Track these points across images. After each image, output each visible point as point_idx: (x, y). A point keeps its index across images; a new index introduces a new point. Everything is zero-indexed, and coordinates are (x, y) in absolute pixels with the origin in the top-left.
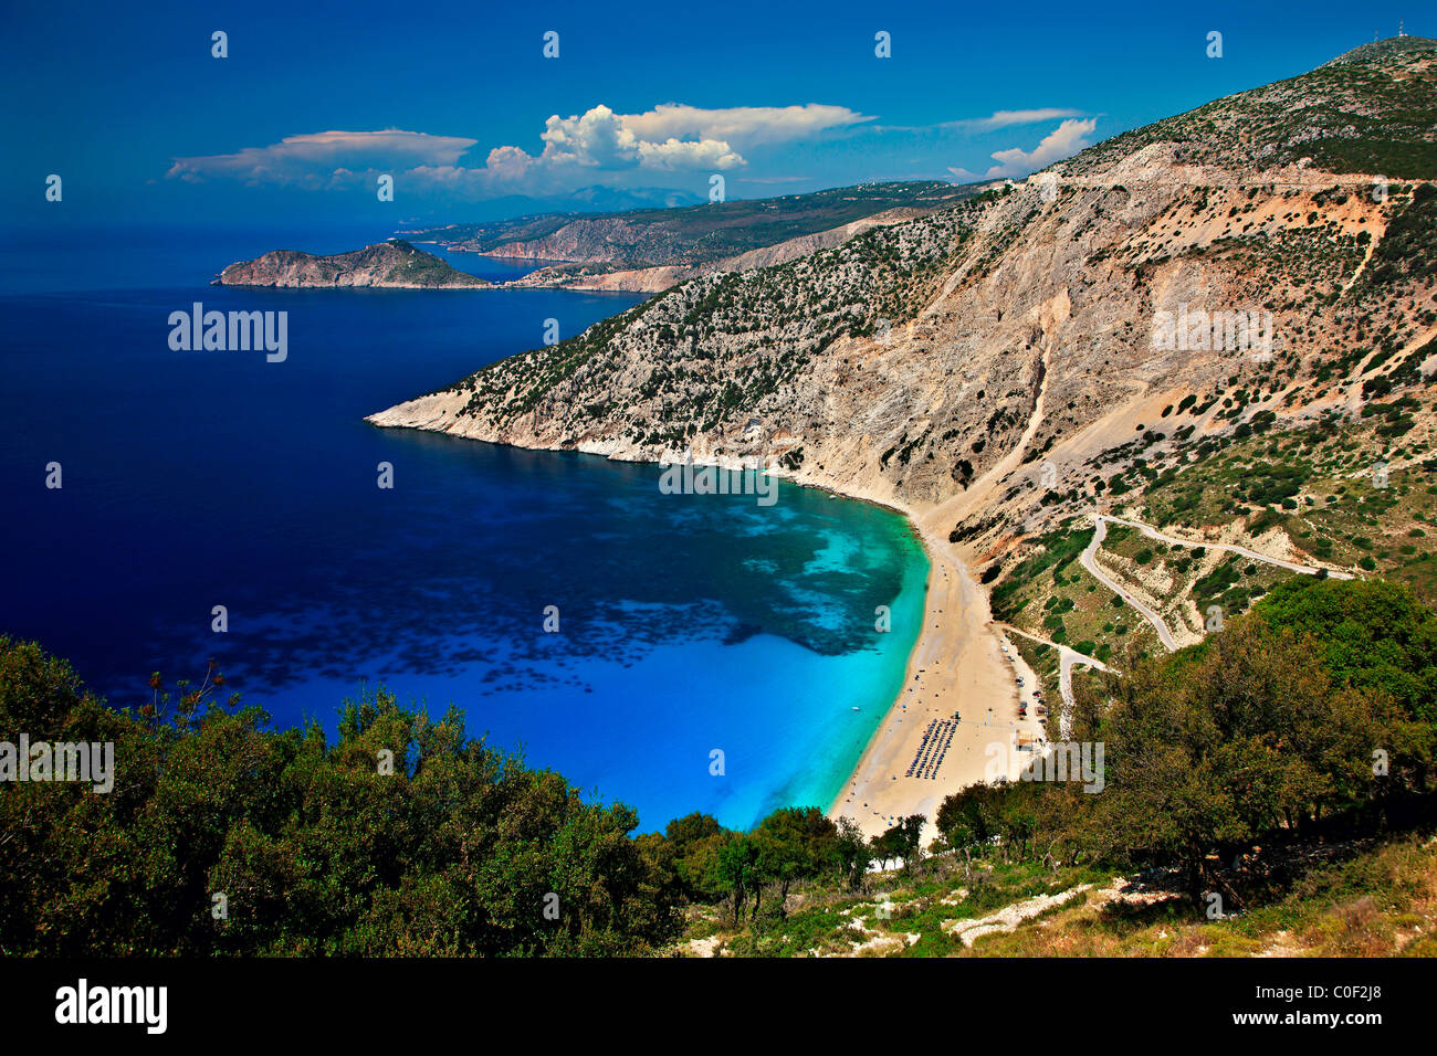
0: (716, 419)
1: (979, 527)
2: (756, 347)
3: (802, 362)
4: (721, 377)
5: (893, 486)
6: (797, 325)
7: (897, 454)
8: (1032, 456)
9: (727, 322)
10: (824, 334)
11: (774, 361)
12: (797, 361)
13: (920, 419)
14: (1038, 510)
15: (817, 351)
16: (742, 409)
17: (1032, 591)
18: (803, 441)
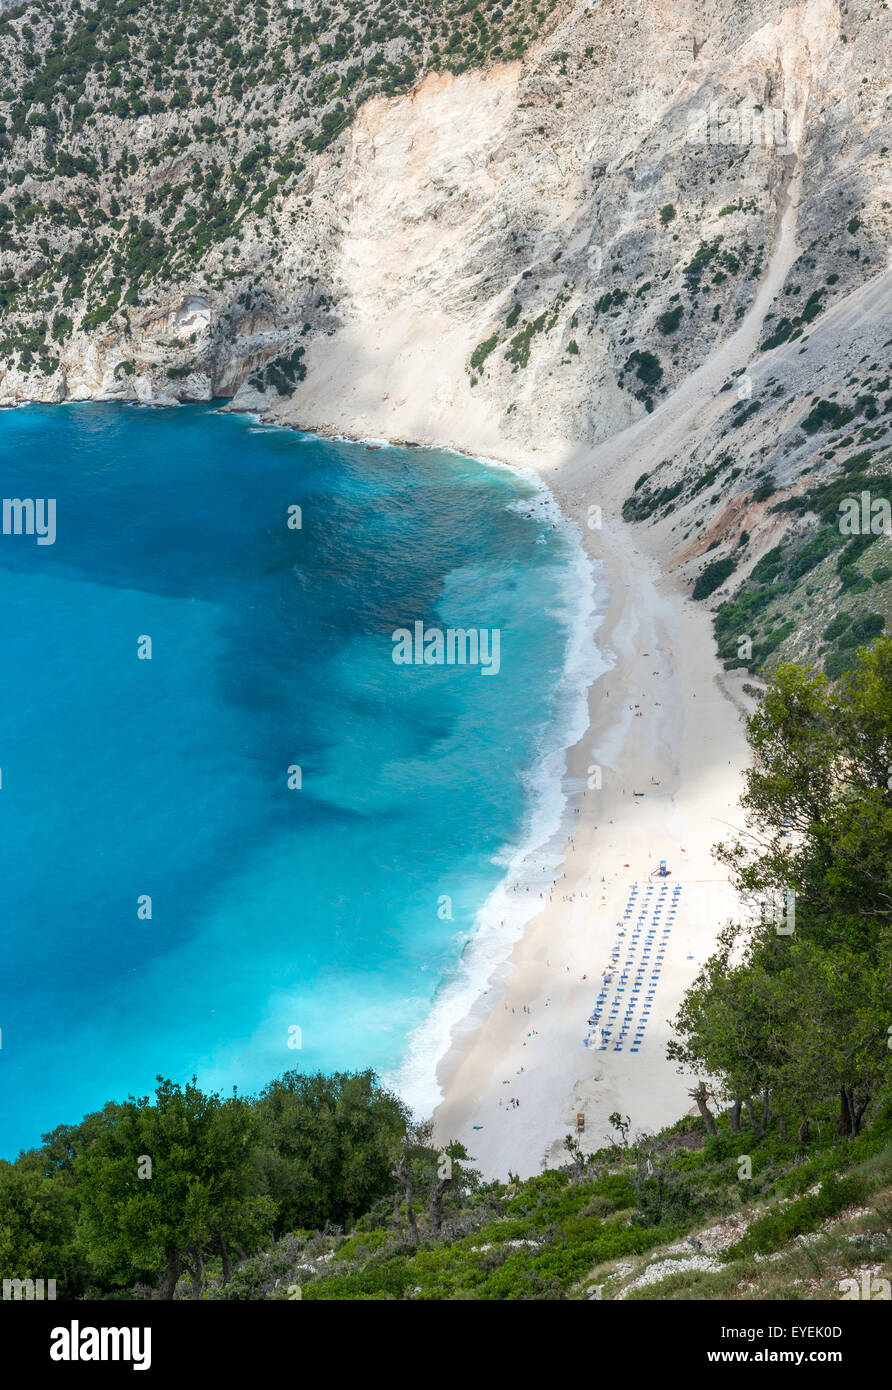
0: (113, 302)
1: (679, 488)
2: (186, 142)
3: (286, 168)
4: (115, 211)
5: (501, 415)
6: (270, 90)
7: (503, 347)
8: (780, 332)
9: (118, 92)
10: (329, 108)
11: (227, 170)
12: (278, 168)
13: (545, 273)
14: (800, 442)
15: (318, 145)
16: (166, 276)
17: (798, 607)
18: (303, 334)
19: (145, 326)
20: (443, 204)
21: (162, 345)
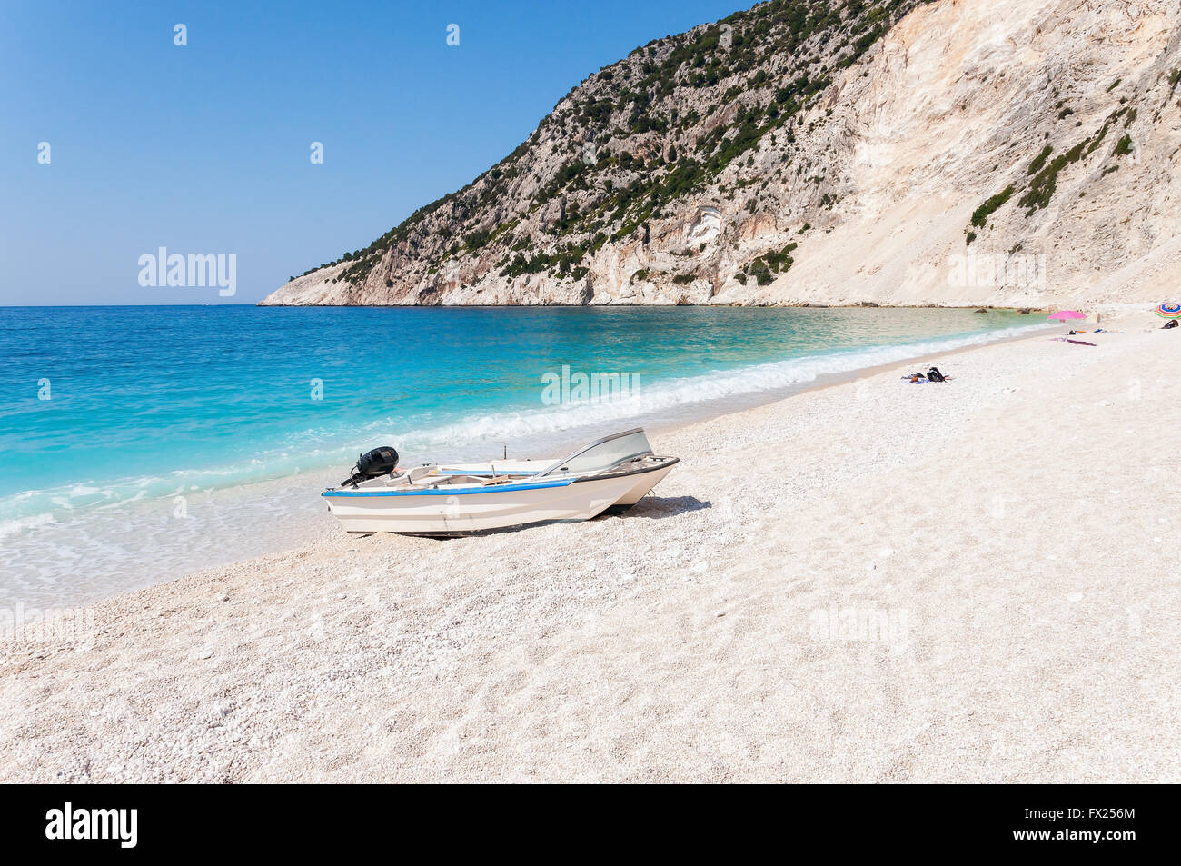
0: (642, 218)
2: (739, 92)
3: (816, 89)
4: (672, 156)
6: (820, 39)
7: (1018, 196)
9: (699, 71)
10: (868, 32)
11: (766, 105)
12: (809, 92)
15: (849, 62)
16: (689, 193)
18: (801, 232)
19: (661, 237)
20: (974, 92)
21: (675, 254)
